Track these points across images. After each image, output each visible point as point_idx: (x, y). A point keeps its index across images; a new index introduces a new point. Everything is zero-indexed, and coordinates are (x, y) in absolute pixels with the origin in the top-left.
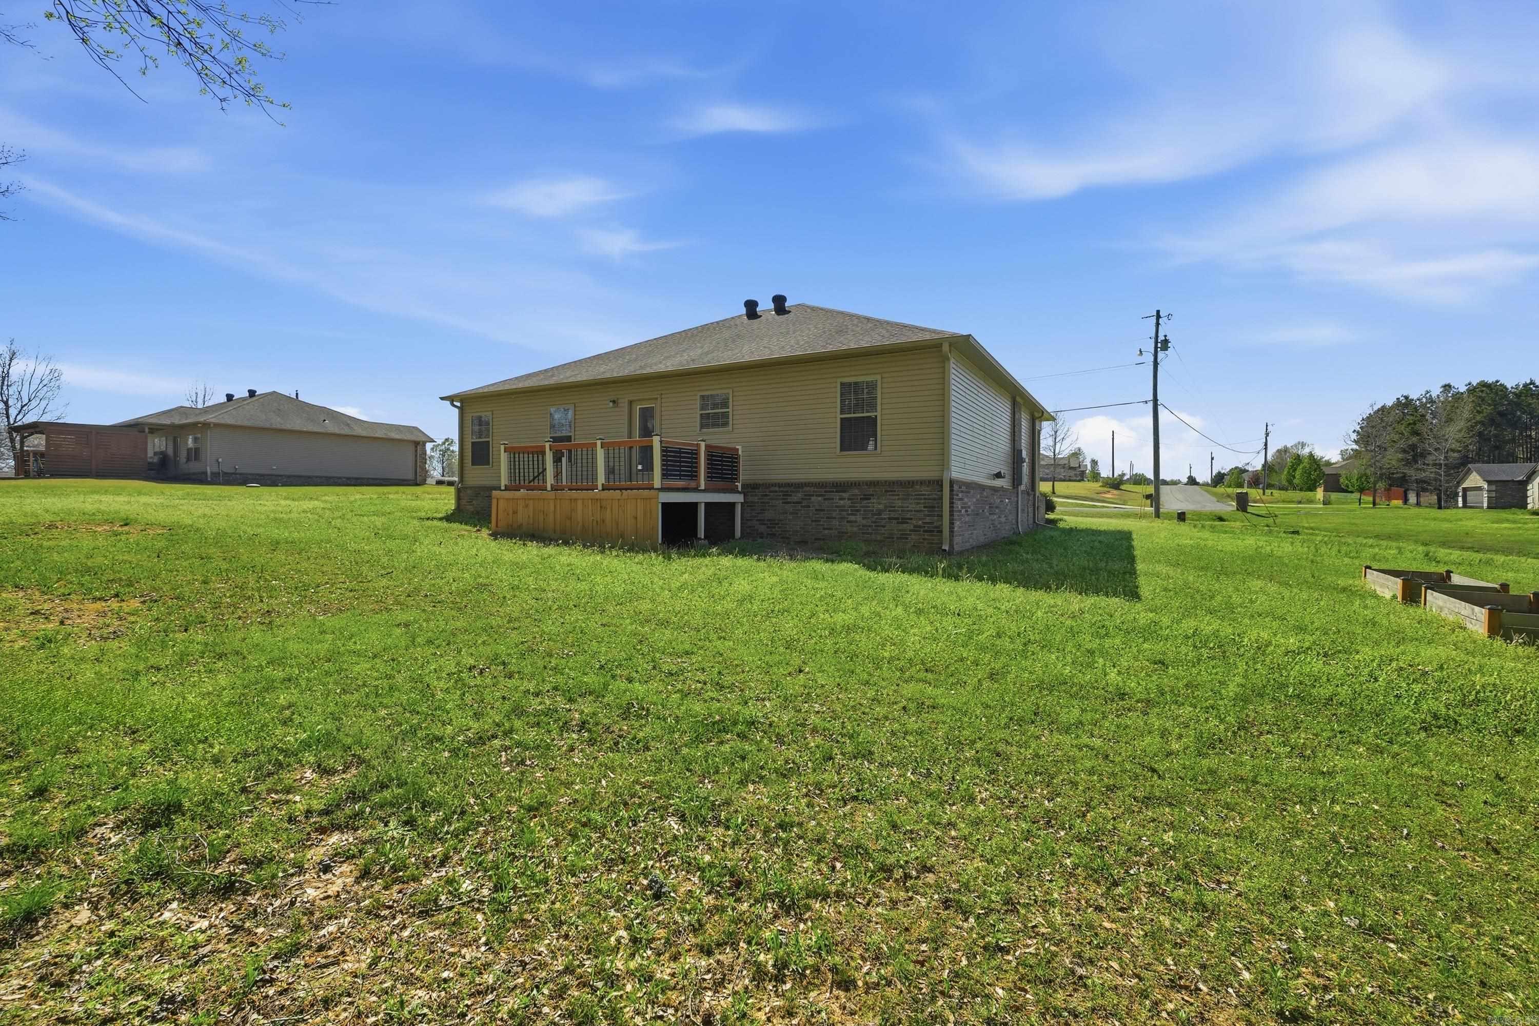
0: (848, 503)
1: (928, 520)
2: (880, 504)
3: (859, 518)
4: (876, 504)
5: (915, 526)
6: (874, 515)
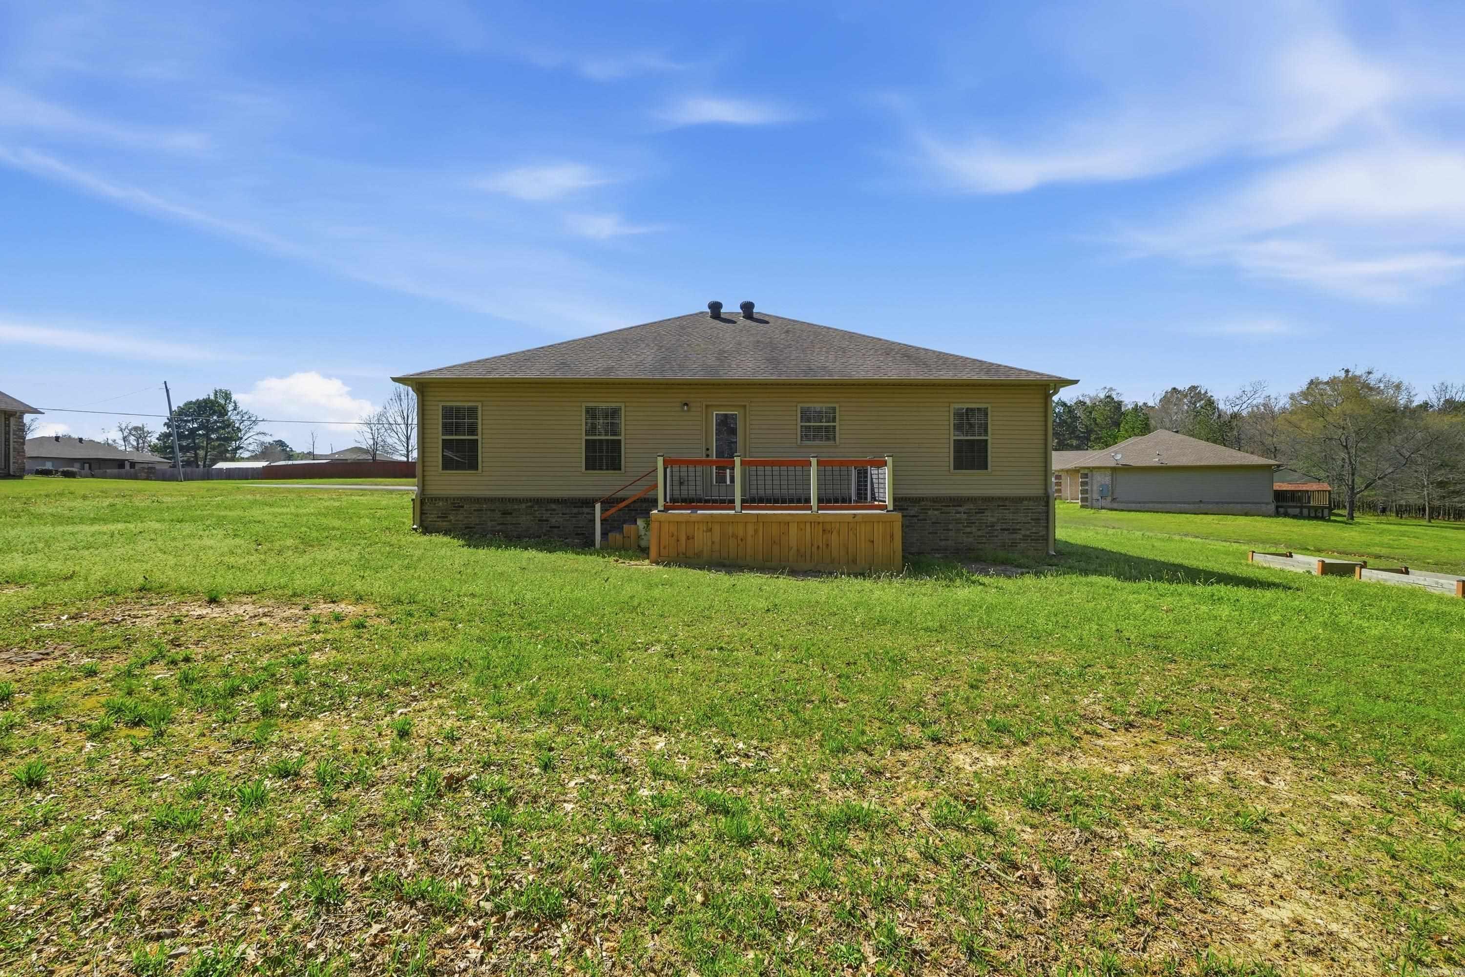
0: (965, 516)
1: (1034, 530)
2: (993, 516)
3: (974, 529)
4: (990, 517)
5: (1024, 536)
6: (987, 526)
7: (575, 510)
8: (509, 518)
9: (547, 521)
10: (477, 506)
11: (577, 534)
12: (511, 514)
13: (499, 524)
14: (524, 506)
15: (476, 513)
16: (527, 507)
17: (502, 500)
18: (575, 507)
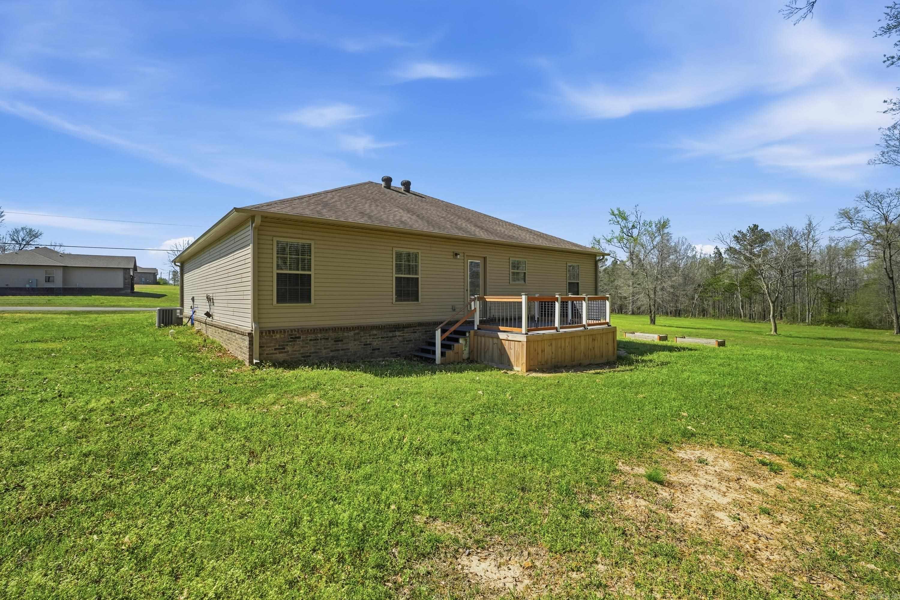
7: (391, 334)
8: (340, 345)
9: (370, 344)
10: (313, 336)
11: (392, 353)
12: (342, 341)
13: (332, 351)
14: (352, 333)
15: (312, 342)
16: (355, 334)
17: (335, 329)
18: (390, 332)
